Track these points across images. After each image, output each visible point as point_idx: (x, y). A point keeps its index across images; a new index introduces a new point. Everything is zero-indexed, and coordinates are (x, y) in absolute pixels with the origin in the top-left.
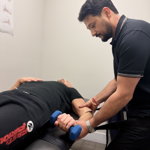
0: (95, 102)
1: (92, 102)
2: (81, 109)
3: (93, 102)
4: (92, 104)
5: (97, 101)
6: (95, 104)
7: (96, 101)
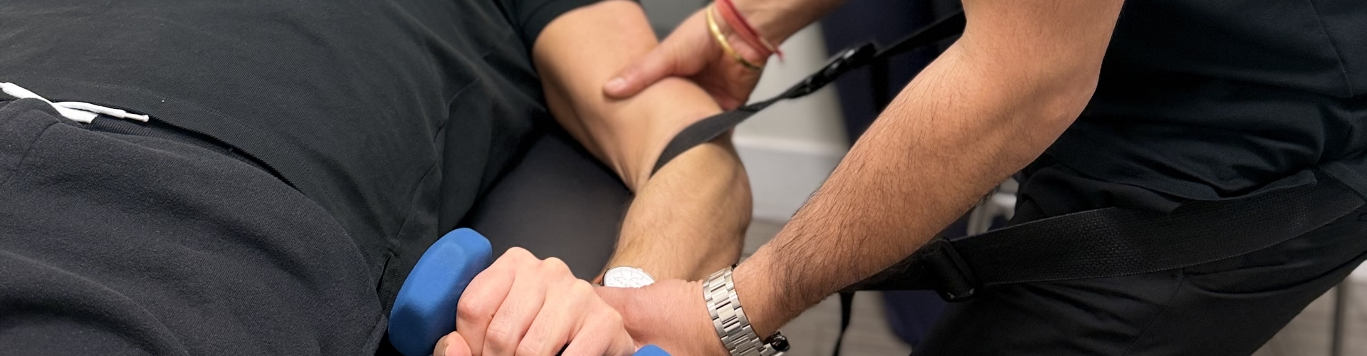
0: (743, 31)
1: (715, 28)
2: (626, 112)
3: (728, 30)
4: (720, 52)
5: (767, 27)
6: (747, 52)
7: (755, 21)
